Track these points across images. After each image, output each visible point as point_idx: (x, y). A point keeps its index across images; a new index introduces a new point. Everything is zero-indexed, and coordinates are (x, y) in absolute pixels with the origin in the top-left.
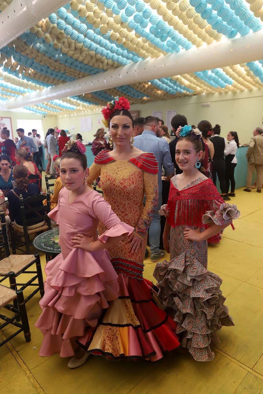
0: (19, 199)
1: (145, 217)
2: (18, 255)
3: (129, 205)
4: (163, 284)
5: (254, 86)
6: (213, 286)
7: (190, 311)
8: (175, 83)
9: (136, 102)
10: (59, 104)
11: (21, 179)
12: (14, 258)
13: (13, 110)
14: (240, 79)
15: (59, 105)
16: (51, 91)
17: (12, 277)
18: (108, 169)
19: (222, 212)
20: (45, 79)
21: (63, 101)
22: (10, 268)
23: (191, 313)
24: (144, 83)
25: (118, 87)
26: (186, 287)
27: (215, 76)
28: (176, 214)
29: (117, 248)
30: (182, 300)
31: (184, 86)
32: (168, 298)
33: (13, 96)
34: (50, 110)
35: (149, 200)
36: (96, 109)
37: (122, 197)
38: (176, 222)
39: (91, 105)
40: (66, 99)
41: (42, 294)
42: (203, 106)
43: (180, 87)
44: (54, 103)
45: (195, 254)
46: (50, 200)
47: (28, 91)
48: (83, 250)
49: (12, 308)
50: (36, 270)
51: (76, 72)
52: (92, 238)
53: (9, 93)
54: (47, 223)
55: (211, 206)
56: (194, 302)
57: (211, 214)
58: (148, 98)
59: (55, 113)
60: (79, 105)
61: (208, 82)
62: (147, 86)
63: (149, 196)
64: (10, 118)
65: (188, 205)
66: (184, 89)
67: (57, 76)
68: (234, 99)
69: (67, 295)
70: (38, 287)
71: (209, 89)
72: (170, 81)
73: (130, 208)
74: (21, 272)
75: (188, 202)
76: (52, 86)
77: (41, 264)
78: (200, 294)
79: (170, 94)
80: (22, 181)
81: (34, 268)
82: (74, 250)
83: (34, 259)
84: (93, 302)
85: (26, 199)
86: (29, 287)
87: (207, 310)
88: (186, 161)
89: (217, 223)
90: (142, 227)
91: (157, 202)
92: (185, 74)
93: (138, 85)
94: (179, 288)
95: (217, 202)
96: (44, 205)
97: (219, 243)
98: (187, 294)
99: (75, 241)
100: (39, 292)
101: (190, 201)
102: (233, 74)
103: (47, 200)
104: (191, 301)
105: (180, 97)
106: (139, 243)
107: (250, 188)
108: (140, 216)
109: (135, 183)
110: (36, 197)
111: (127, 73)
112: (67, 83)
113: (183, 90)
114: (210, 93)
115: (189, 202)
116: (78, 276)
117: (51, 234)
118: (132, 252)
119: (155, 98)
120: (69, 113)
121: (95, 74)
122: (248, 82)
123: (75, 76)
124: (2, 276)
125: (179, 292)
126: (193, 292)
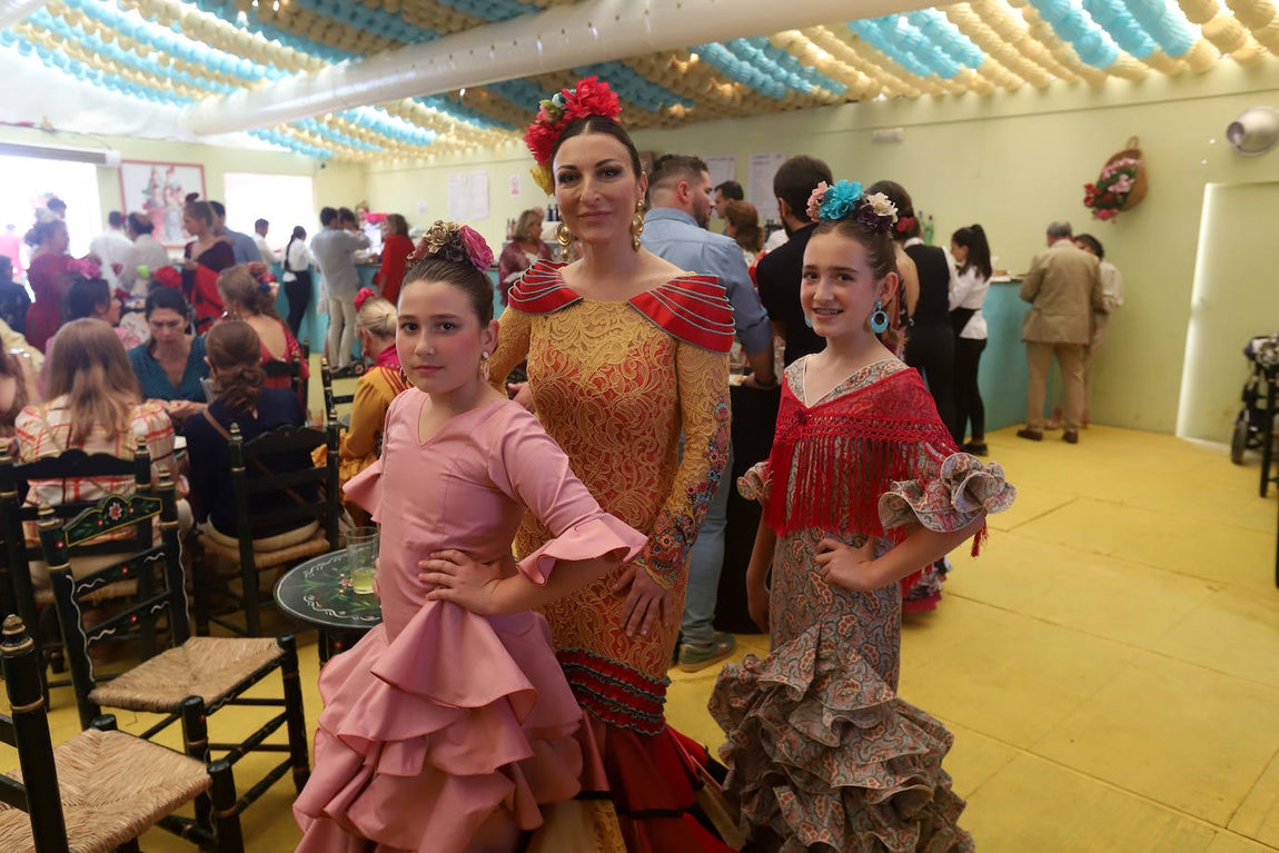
0: (227, 442)
1: (677, 505)
2: (219, 640)
3: (624, 457)
4: (742, 737)
5: (1055, 74)
6: (914, 749)
7: (828, 837)
8: (782, 59)
9: (644, 123)
10: (377, 123)
11: (240, 369)
12: (204, 650)
13: (213, 140)
14: (1009, 48)
15: (377, 127)
16: (350, 77)
17: (193, 716)
18: (554, 329)
19: (948, 486)
20: (329, 35)
21: (391, 114)
22: (187, 683)
23: (833, 844)
24: (674, 56)
25: (581, 68)
26: (819, 749)
27: (921, 35)
28: (792, 488)
29: (575, 613)
30: (803, 796)
31: (815, 70)
32: (760, 791)
33: (215, 92)
34: (344, 142)
35: (694, 446)
36: (503, 145)
37: (598, 429)
38: (789, 516)
39: (488, 131)
40: (400, 105)
41: (301, 780)
42: (879, 141)
43: (801, 73)
44: (358, 120)
45: (853, 633)
46: (338, 449)
47: (266, 75)
48: (462, 608)
49: (189, 827)
50: (281, 695)
51: (439, 11)
52: (495, 567)
53: (199, 80)
54: (323, 532)
55: (911, 462)
56: (848, 806)
57: (909, 491)
58: (688, 110)
59: (361, 153)
60: (445, 128)
61: (895, 57)
62: (684, 66)
63: (694, 429)
64: (201, 167)
65: (831, 457)
66: (814, 79)
67: (371, 22)
68: (984, 119)
69: (397, 771)
70: (286, 756)
71: (898, 81)
72: (765, 53)
73: (628, 469)
74: (226, 699)
75: (831, 448)
76: (353, 57)
77: (300, 674)
78: (868, 774)
79: (765, 98)
80: (241, 376)
81: (273, 686)
82: (428, 607)
83: (276, 652)
84: (486, 802)
85: (253, 441)
86: (252, 757)
87: (891, 834)
88: (836, 306)
89: (932, 523)
90: (666, 541)
91: (724, 452)
92: (815, 25)
93: (653, 61)
94: (795, 753)
95: (933, 452)
96: (317, 466)
97: (933, 612)
98: (822, 774)
99: (432, 576)
100: (290, 773)
101: (838, 442)
102: (985, 32)
103: (329, 448)
104: (835, 801)
105: (799, 108)
106: (655, 603)
107: (1036, 427)
108: (663, 501)
109: (645, 381)
110: (287, 434)
111: (617, 18)
112: (407, 50)
113: (811, 82)
114: (904, 96)
115: (837, 445)
116: (440, 704)
117: (340, 565)
118: (630, 634)
119: (712, 109)
120: (409, 156)
121: (504, 19)
122: (1035, 58)
123: (435, 25)
124: (159, 710)
125: (794, 769)
126: (842, 767)
